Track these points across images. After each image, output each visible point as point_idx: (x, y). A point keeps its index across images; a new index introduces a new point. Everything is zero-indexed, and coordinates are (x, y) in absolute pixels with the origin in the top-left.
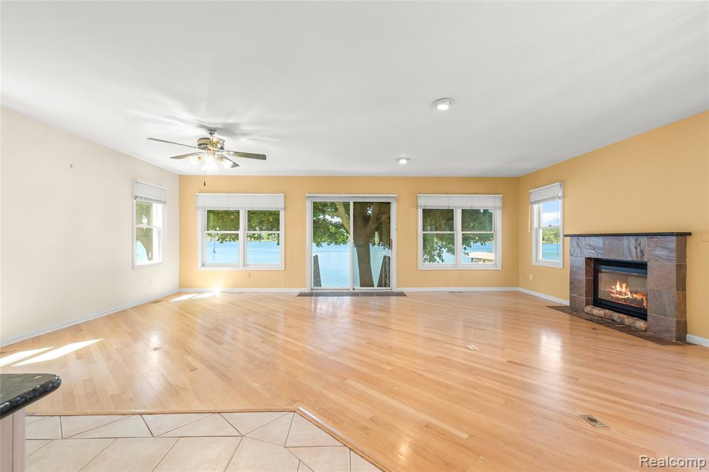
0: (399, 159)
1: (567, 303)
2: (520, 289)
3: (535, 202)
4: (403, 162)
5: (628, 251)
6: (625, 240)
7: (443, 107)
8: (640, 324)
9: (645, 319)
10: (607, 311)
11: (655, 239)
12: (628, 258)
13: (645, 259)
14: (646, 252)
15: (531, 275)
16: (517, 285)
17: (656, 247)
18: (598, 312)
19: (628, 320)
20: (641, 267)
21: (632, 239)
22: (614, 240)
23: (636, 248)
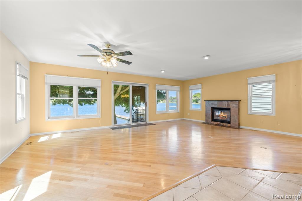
0: (161, 71)
1: (205, 122)
2: (184, 119)
3: (191, 90)
4: (163, 72)
5: (225, 105)
6: (224, 102)
7: (206, 58)
8: (229, 125)
9: (230, 124)
10: (218, 122)
11: (233, 102)
12: (225, 107)
13: (230, 107)
14: (230, 105)
15: (189, 114)
16: (183, 118)
17: (233, 104)
18: (215, 123)
19: (225, 124)
20: (229, 109)
21: (226, 102)
22: (221, 102)
23: (227, 104)
